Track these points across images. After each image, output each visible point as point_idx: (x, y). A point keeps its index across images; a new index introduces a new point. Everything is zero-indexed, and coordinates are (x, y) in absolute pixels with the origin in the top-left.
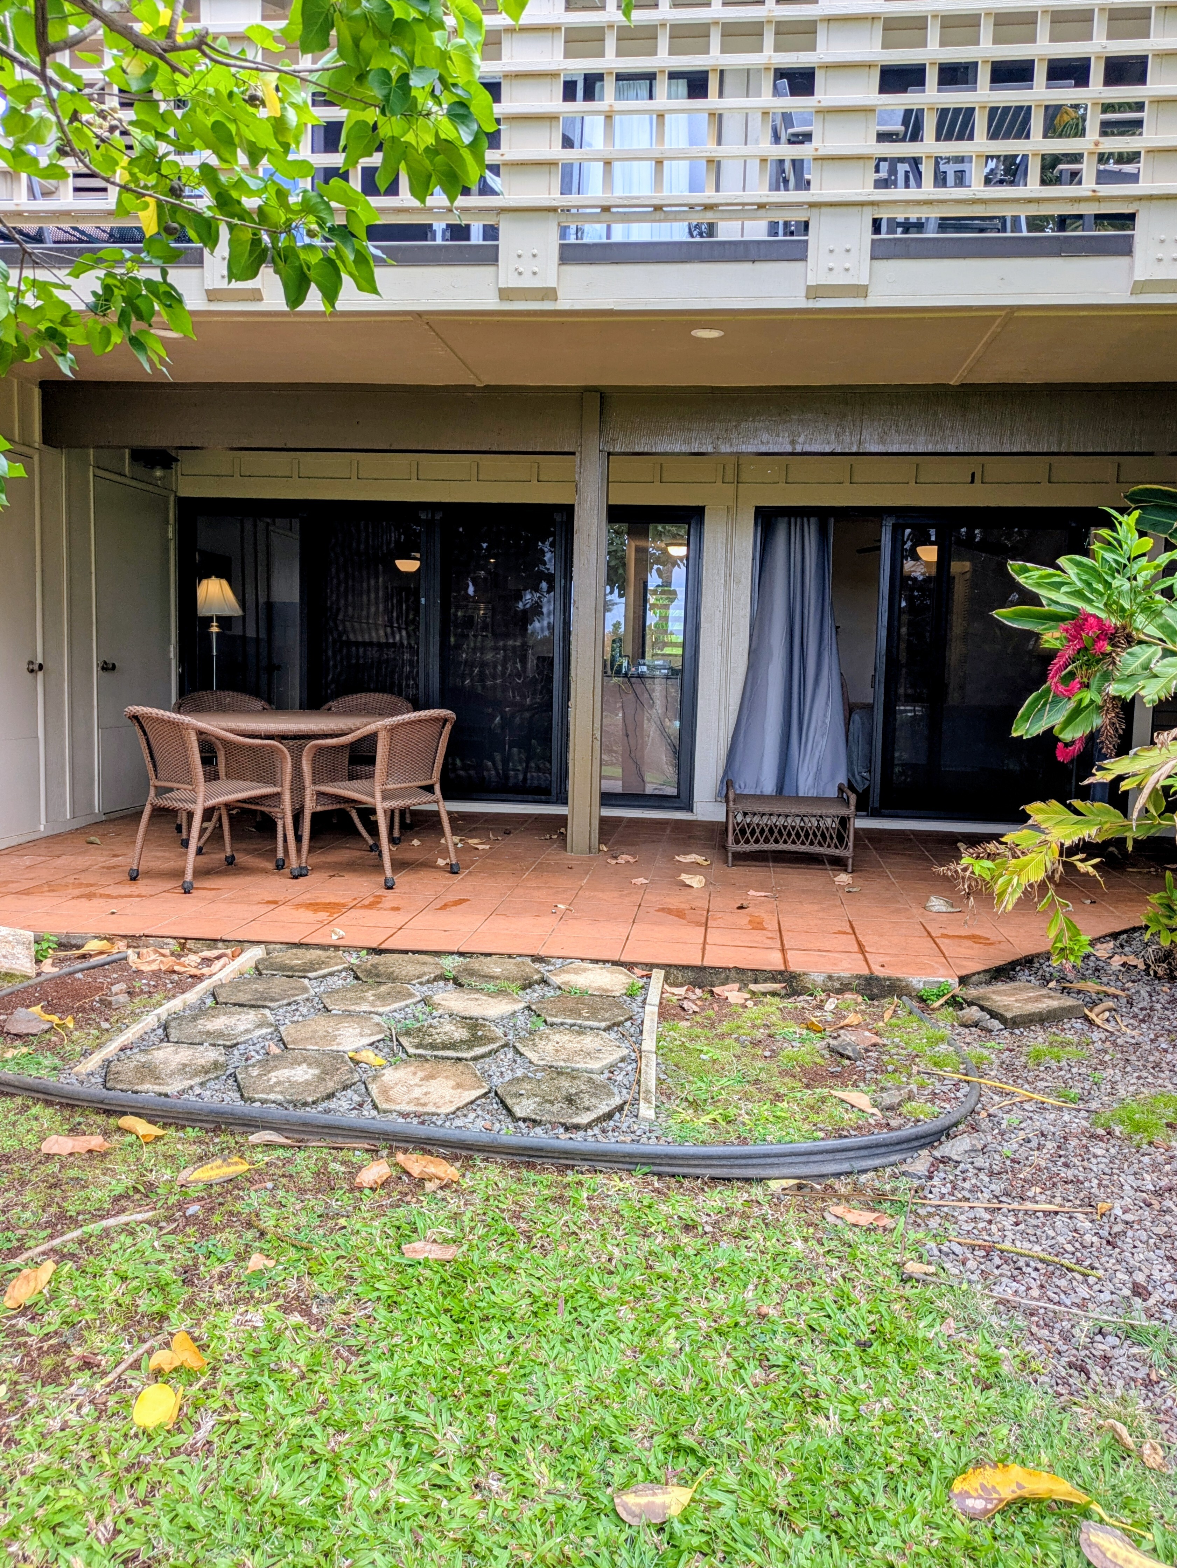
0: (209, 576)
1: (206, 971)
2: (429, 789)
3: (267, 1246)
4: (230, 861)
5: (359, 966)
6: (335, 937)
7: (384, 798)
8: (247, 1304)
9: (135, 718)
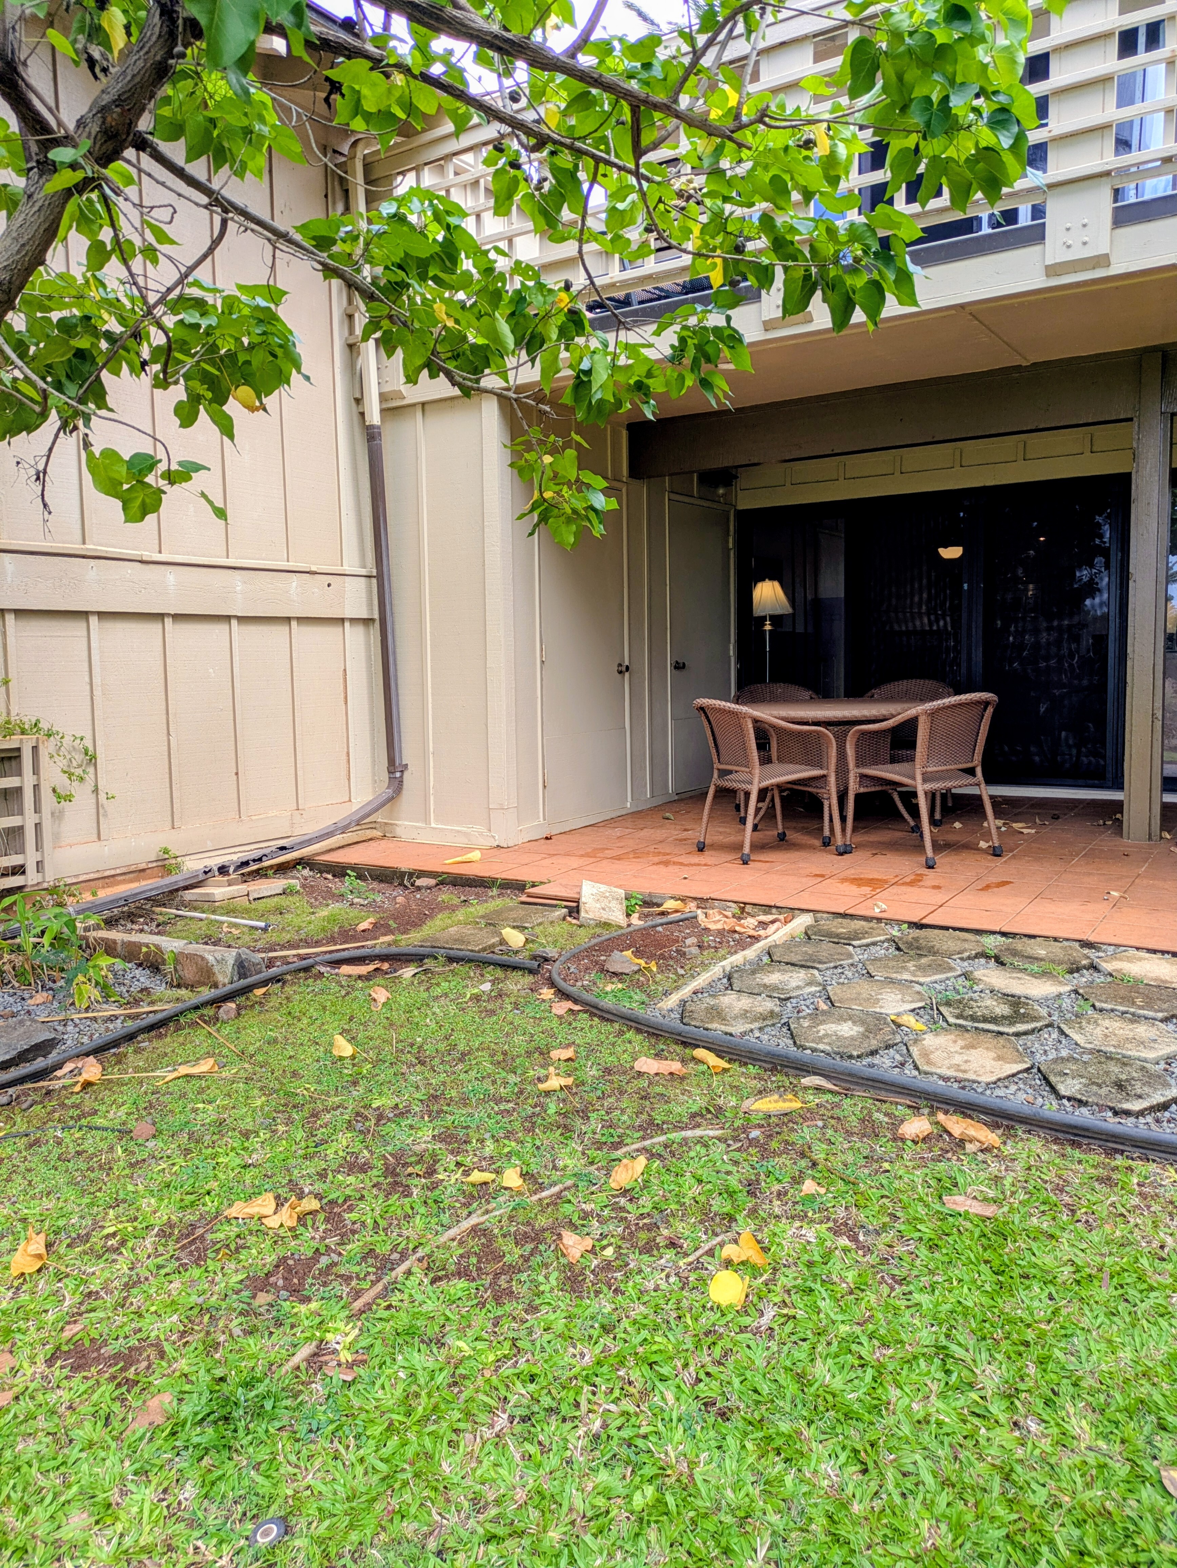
0: (763, 580)
1: (762, 933)
2: (971, 772)
3: (818, 1175)
4: (782, 837)
5: (900, 939)
6: (877, 910)
7: (925, 780)
8: (802, 1220)
9: (702, 709)
